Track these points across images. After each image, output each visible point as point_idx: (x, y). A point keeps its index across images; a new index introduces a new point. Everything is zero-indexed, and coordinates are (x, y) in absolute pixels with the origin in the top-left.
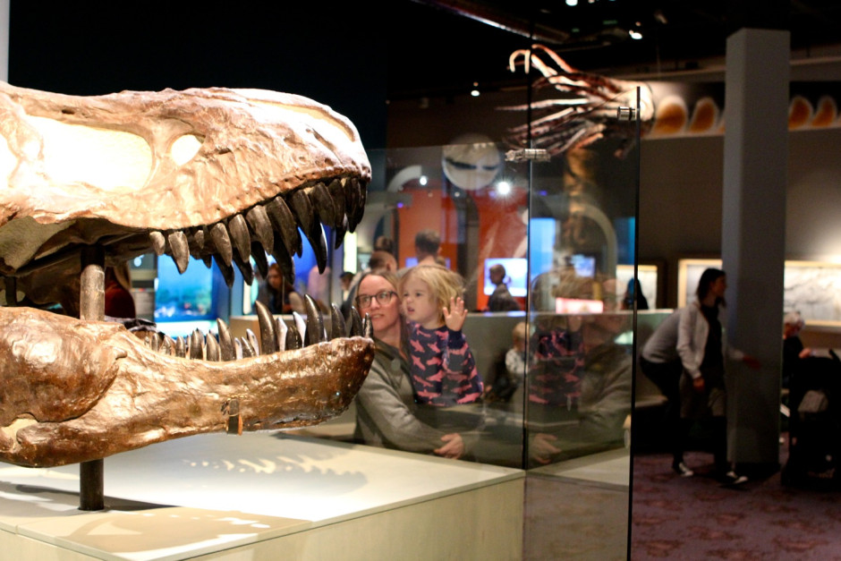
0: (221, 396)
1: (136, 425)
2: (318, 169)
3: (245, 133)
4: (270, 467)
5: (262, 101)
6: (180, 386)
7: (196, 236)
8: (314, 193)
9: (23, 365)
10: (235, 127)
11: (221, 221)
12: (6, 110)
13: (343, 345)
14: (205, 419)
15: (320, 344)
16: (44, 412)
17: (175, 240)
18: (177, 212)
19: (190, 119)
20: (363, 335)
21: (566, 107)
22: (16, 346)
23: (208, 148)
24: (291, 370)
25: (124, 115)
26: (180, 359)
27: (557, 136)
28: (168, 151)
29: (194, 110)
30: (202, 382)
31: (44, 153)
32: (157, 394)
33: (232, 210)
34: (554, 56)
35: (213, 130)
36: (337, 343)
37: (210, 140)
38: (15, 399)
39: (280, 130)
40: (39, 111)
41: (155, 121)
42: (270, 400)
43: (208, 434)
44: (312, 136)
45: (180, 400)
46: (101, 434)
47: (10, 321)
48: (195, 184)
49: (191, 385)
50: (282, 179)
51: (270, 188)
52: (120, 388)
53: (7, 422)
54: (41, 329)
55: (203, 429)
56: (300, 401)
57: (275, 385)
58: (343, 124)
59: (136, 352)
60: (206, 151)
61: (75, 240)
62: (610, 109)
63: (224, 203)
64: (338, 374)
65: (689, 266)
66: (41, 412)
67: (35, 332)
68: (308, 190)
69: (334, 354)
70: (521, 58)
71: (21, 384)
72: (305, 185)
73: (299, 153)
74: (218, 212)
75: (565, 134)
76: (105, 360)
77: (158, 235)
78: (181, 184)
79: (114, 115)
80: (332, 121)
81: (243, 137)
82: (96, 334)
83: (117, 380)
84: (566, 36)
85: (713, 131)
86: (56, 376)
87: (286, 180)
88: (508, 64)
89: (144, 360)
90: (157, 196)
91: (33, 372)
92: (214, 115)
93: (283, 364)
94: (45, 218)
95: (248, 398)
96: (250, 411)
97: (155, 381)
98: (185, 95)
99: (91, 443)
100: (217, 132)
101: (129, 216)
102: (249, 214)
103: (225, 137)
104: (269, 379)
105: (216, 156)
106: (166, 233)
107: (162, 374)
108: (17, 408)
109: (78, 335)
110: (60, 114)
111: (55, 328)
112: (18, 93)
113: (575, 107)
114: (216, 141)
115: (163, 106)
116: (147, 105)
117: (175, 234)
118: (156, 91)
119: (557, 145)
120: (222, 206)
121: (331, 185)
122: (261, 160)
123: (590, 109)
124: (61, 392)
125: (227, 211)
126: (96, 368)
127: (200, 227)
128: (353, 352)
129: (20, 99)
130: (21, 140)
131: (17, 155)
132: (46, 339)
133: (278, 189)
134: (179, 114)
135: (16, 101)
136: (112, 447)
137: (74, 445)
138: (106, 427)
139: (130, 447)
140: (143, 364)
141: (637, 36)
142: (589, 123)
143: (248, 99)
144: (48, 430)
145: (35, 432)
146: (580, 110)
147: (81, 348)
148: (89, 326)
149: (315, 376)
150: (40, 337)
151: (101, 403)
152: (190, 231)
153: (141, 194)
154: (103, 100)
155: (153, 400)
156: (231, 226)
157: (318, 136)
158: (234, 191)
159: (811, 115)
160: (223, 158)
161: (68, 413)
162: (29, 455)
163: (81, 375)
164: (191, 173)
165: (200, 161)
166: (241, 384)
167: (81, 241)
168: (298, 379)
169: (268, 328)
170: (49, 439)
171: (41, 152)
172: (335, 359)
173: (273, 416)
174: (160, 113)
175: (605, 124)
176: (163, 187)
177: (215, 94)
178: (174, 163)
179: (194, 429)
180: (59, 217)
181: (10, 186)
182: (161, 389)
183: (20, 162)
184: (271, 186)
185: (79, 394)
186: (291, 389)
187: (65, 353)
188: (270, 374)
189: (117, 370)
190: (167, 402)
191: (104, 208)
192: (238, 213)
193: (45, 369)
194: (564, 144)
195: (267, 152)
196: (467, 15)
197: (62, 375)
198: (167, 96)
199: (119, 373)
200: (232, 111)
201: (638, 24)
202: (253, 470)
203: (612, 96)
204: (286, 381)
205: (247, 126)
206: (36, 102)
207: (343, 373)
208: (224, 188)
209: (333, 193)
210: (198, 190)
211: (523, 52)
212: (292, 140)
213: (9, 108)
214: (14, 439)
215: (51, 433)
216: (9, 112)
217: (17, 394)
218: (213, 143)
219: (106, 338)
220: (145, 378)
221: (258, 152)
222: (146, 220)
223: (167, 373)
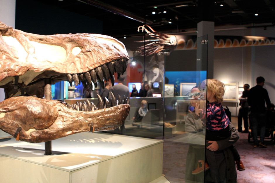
0: (88, 121)
1: (64, 130)
2: (116, 57)
3: (94, 46)
4: (93, 141)
5: (98, 37)
6: (77, 119)
7: (81, 76)
8: (114, 63)
9: (32, 113)
10: (92, 44)
11: (88, 71)
12: (23, 39)
13: (122, 106)
14: (83, 128)
15: (116, 106)
16: (38, 127)
17: (75, 77)
18: (75, 69)
19: (78, 42)
20: (127, 104)
21: (153, 41)
22: (30, 108)
23: (84, 50)
24: (108, 114)
25: (58, 41)
26: (76, 111)
27: (151, 49)
28: (71, 51)
29: (79, 39)
30: (83, 117)
31: (35, 51)
32: (70, 121)
33: (91, 68)
34: (150, 28)
35: (85, 45)
36: (120, 106)
37: (84, 48)
38: (29, 123)
39: (105, 46)
40: (33, 40)
41: (67, 43)
42: (102, 122)
43: (84, 132)
44: (113, 47)
45: (77, 123)
46: (54, 133)
47: (27, 101)
48: (80, 61)
49: (80, 118)
50: (106, 59)
51: (102, 62)
52: (59, 119)
53: (27, 130)
54: (36, 103)
55: (83, 131)
56: (110, 122)
57: (103, 118)
58: (121, 44)
59: (63, 109)
60: (83, 51)
61: (44, 77)
62: (165, 42)
63: (89, 66)
64: (121, 115)
65: (183, 84)
66: (37, 127)
67: (35, 104)
68: (113, 63)
69: (120, 109)
70: (141, 28)
71: (31, 119)
72: (112, 61)
73: (111, 52)
74: (88, 69)
75: (153, 49)
76: (55, 111)
77: (70, 75)
78: (76, 61)
79: (55, 41)
80: (118, 43)
81: (94, 47)
82: (52, 104)
83: (58, 117)
84: (152, 22)
85: (192, 48)
86: (41, 116)
87: (107, 60)
88: (137, 30)
89: (66, 111)
90: (69, 64)
91: (35, 115)
92: (85, 41)
93: (106, 112)
94: (37, 70)
95: (96, 122)
96: (96, 125)
97: (69, 117)
98: (76, 35)
99: (51, 135)
100: (86, 46)
101: (61, 70)
102: (96, 69)
103: (89, 47)
104: (102, 116)
105: (87, 53)
106: (72, 75)
107: (71, 115)
108: (30, 126)
109: (47, 104)
110: (39, 41)
111: (40, 102)
112: (27, 34)
113: (155, 41)
114: (86, 48)
115: (69, 38)
116: (64, 38)
117: (75, 75)
118: (67, 34)
119: (151, 52)
120: (89, 67)
121: (119, 61)
122: (100, 54)
123: (160, 42)
124: (43, 121)
125: (90, 69)
126: (53, 114)
127: (82, 73)
128: (125, 108)
129: (27, 36)
130: (28, 48)
131: (27, 52)
132: (38, 106)
133: (105, 62)
134: (75, 41)
135: (26, 36)
136: (57, 136)
137: (47, 136)
138: (56, 131)
139: (63, 137)
140: (66, 113)
141: (170, 23)
142: (159, 46)
143: (94, 37)
144: (39, 132)
145: (35, 133)
146: (157, 42)
147: (48, 108)
148: (50, 102)
149: (115, 115)
150: (36, 105)
151: (54, 124)
152: (79, 74)
153: (65, 64)
154: (51, 37)
155: (69, 123)
156: (91, 73)
157: (115, 47)
158: (92, 63)
159: (218, 44)
160: (88, 53)
161: (45, 127)
162: (34, 139)
163: (49, 116)
164: (79, 58)
165: (82, 54)
166: (94, 118)
167: (46, 77)
168: (110, 116)
169: (101, 102)
170: (39, 134)
171: (34, 51)
172: (120, 110)
173: (103, 127)
174: (69, 40)
175: (164, 46)
176: (71, 62)
177: (85, 35)
178: (73, 55)
179: (80, 131)
180: (41, 70)
181: (27, 61)
182: (71, 120)
183: (28, 54)
184: (103, 61)
185: (48, 121)
186: (108, 119)
187: (44, 109)
188: (102, 115)
189: (58, 114)
190: (73, 123)
191: (53, 68)
192: (93, 69)
193: (38, 114)
194: (153, 52)
195: (101, 51)
196: (126, 16)
197: (43, 116)
198: (70, 35)
199: (59, 115)
200: (90, 40)
201: (170, 20)
202: (89, 142)
203: (166, 39)
204: (107, 116)
205: (95, 44)
206: (32, 37)
207: (122, 114)
208: (89, 62)
209: (120, 64)
210: (81, 62)
211: (141, 26)
212: (108, 48)
213: (24, 39)
214: (29, 135)
215: (40, 133)
216: (24, 40)
217: (30, 122)
218: (85, 49)
219: (55, 105)
220: (66, 117)
221: (99, 52)
222: (66, 71)
223: (73, 115)
